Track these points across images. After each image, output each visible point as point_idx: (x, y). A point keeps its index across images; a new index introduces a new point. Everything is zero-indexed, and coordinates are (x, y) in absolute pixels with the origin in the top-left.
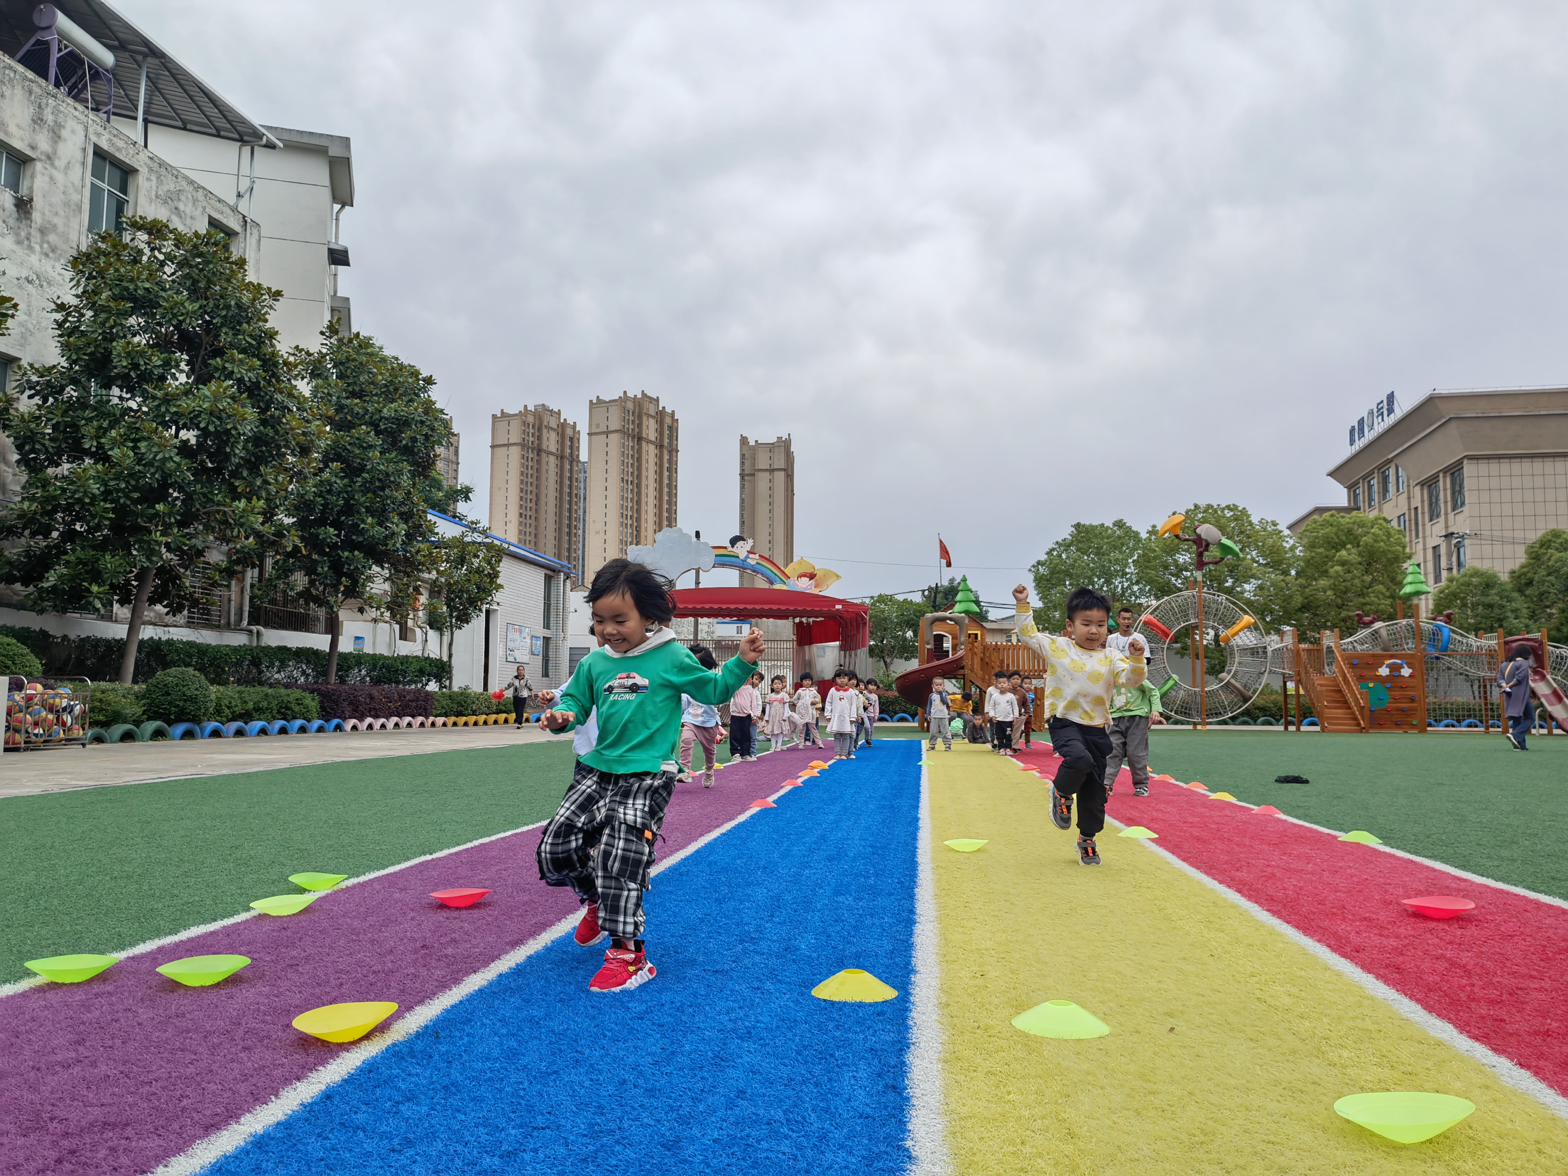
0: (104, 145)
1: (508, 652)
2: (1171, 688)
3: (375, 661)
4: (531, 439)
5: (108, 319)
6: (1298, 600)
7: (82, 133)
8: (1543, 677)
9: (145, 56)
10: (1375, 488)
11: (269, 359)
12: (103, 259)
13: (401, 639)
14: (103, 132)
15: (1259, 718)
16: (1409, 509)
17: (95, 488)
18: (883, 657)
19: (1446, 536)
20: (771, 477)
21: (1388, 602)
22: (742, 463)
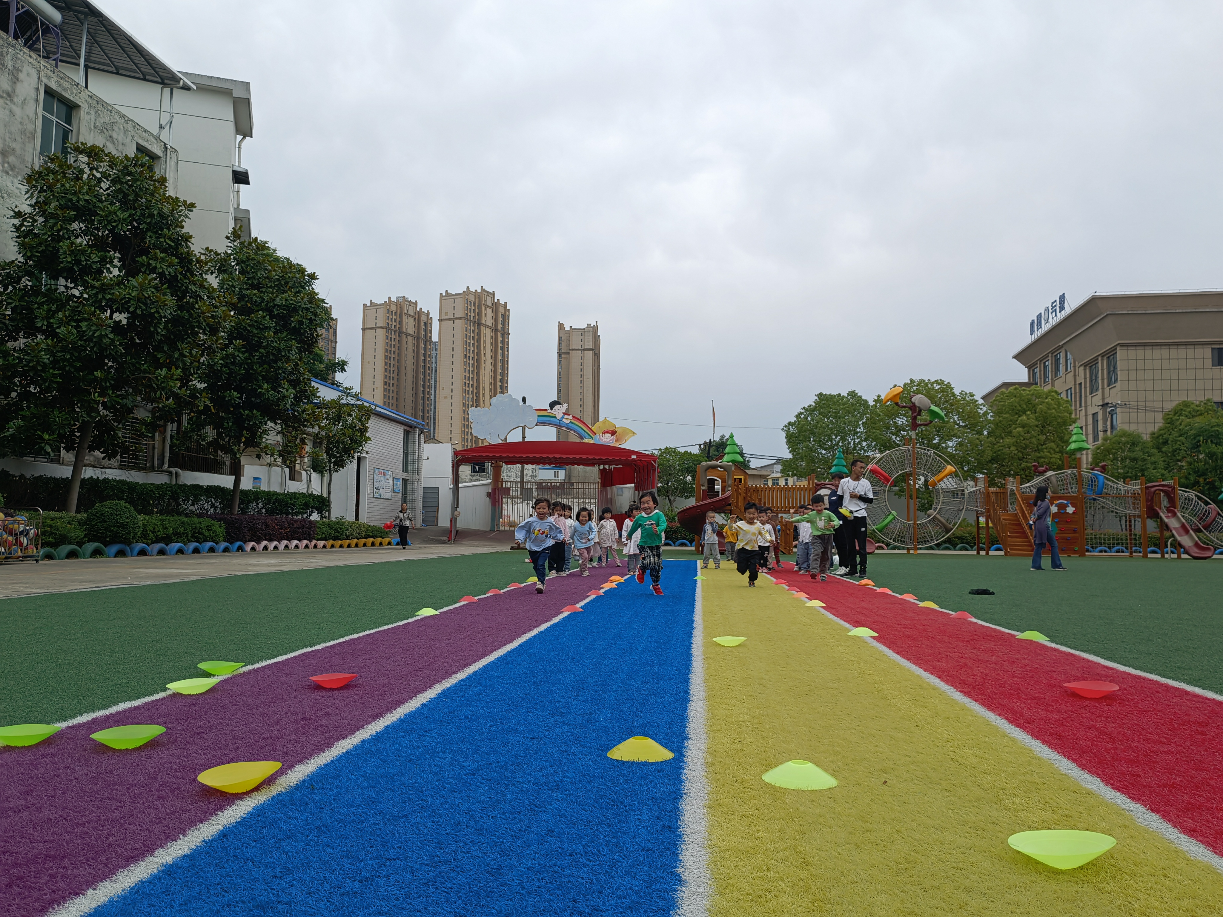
0: (53, 85)
1: (375, 490)
2: (890, 521)
3: (269, 496)
4: (394, 324)
5: (55, 224)
6: (989, 454)
7: (35, 76)
8: (1174, 515)
9: (86, 15)
10: (1049, 368)
11: (185, 258)
12: (51, 176)
13: (290, 479)
14: (52, 75)
15: (957, 544)
16: (1075, 385)
17: (46, 358)
18: (668, 496)
19: (1102, 406)
20: (582, 355)
21: (1058, 456)
22: (560, 344)
